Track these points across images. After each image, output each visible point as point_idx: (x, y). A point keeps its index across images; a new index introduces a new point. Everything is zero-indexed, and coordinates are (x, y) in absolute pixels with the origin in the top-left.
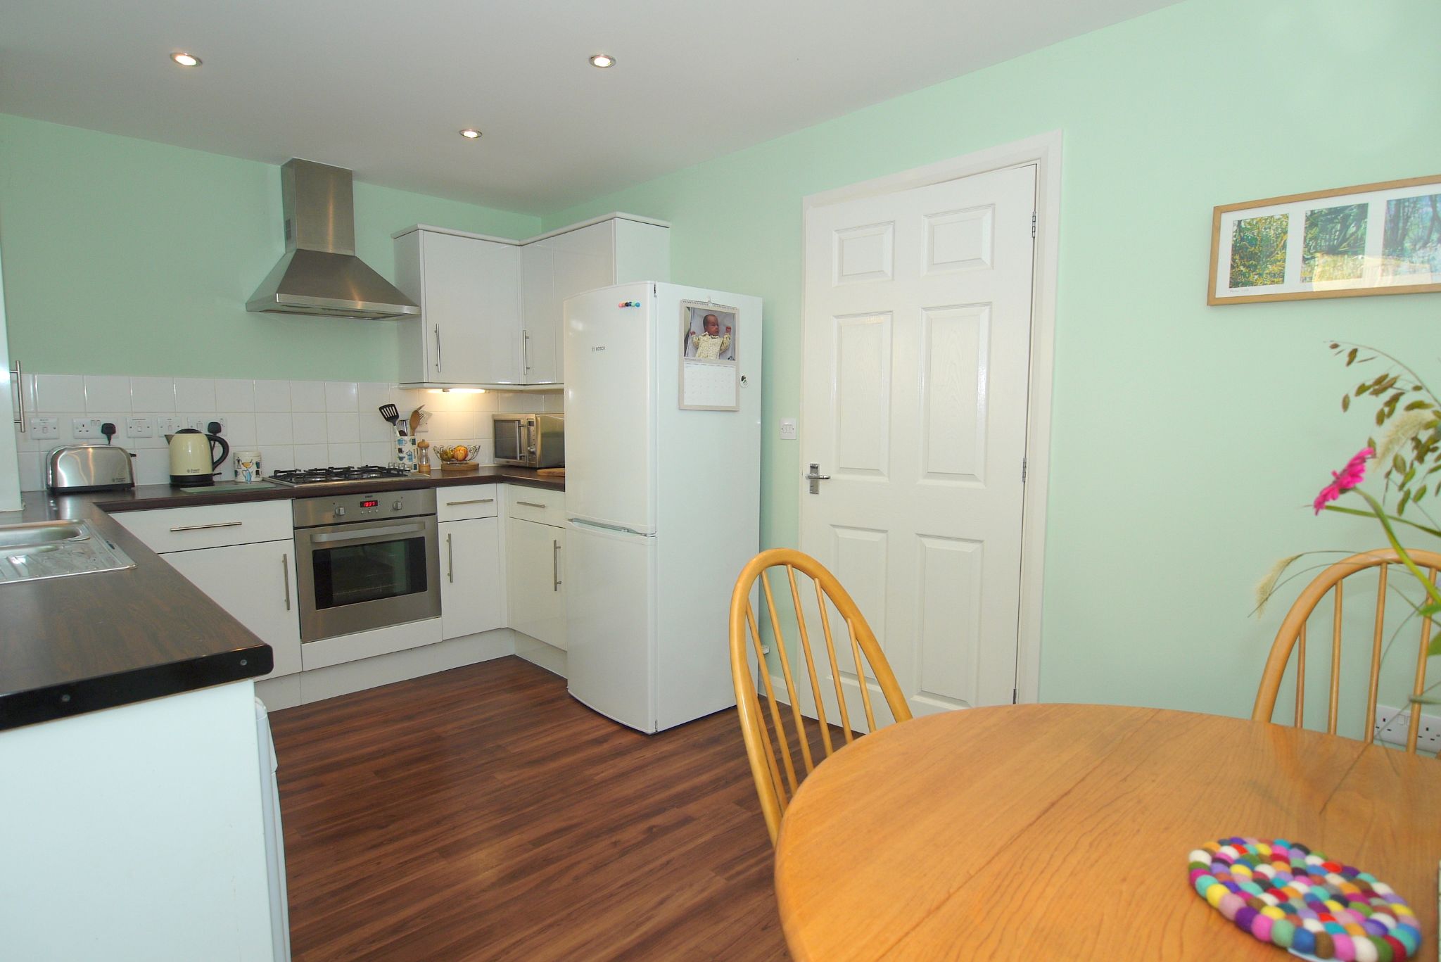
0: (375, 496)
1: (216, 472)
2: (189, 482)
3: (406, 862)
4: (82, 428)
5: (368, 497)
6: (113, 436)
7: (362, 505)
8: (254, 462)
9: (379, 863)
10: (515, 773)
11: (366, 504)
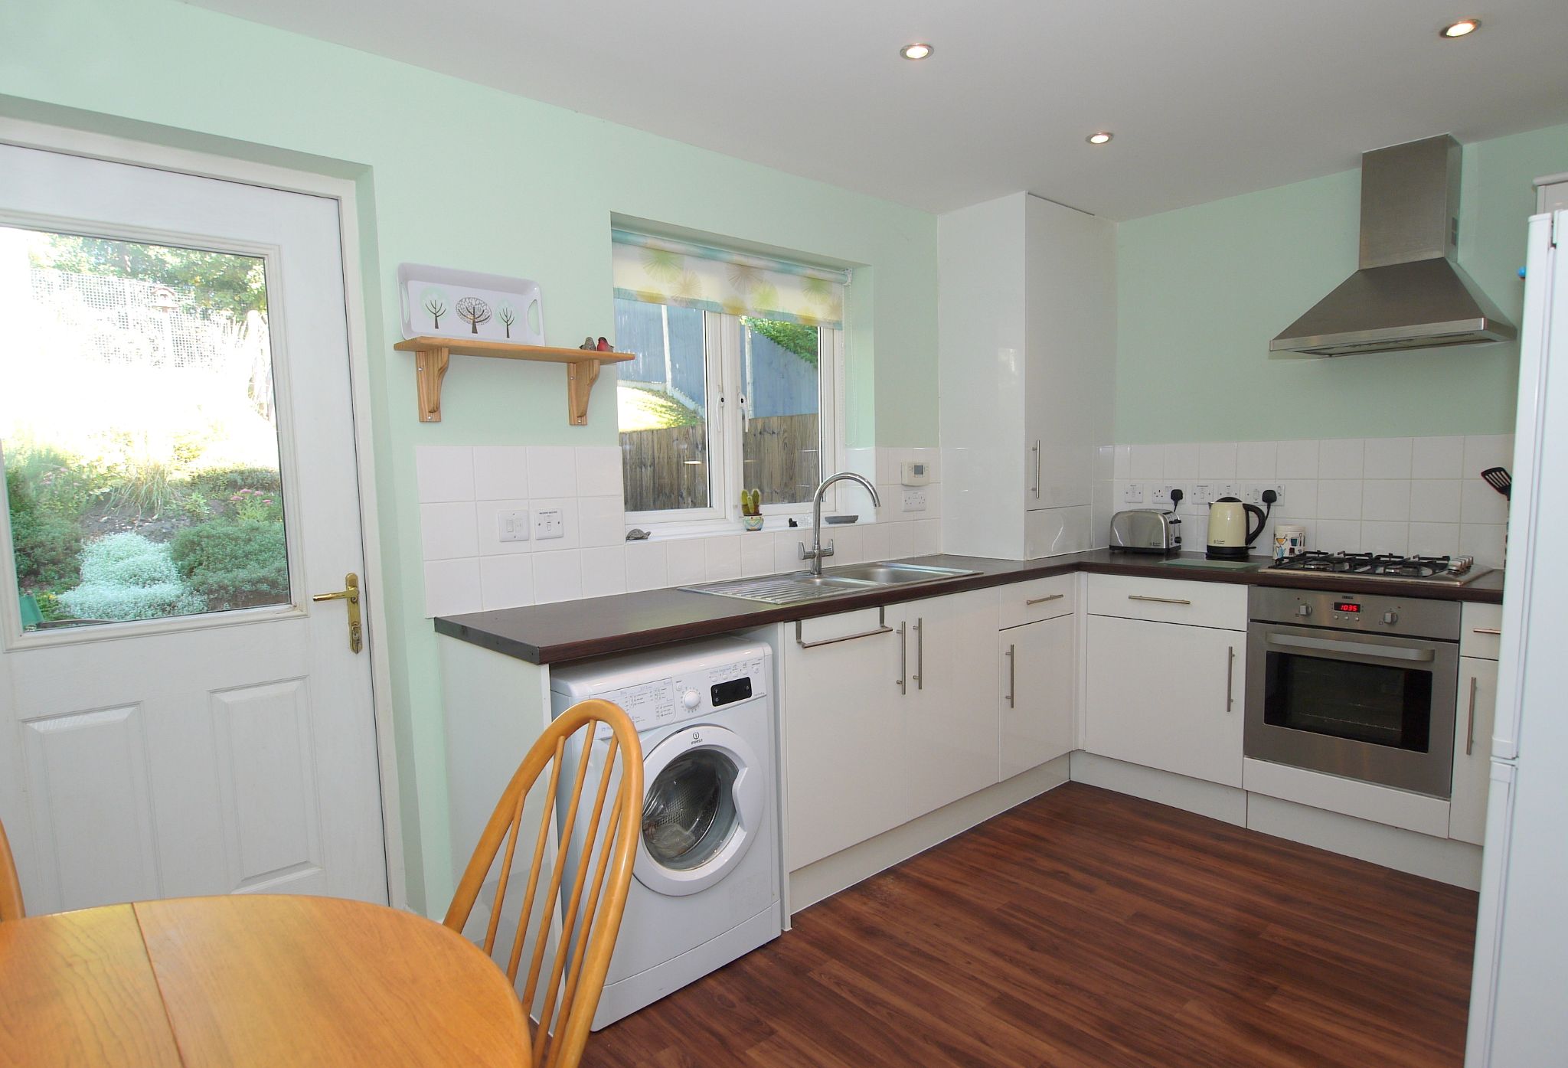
0: (1357, 599)
1: (1252, 545)
2: (1223, 554)
3: (976, 979)
4: (1158, 494)
5: (1347, 597)
6: (1180, 502)
7: (1338, 606)
8: (1289, 538)
9: (969, 963)
10: (1210, 1018)
11: (1345, 607)
